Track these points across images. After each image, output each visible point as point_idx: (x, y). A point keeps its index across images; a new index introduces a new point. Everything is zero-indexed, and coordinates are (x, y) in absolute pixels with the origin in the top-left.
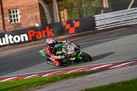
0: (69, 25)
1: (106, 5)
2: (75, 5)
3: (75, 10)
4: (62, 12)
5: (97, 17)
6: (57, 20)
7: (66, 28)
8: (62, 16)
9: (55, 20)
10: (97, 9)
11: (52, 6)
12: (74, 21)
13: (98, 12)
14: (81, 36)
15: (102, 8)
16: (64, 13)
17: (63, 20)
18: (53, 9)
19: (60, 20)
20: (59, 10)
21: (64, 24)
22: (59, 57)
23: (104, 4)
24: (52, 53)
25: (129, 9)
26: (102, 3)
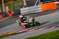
0: (9, 13)
1: (25, 4)
2: (12, 4)
3: (12, 6)
4: (6, 7)
5: (21, 9)
6: (4, 11)
7: (8, 14)
8: (6, 9)
9: (3, 11)
10: (21, 6)
11: (2, 5)
12: (11, 11)
13: (22, 7)
14: (14, 17)
15: (23, 5)
16: (7, 8)
17: (6, 11)
18: (2, 6)
19: (5, 11)
20: (5, 7)
21: (7, 12)
22: (25, 24)
23: (24, 4)
24: (22, 22)
25: (35, 6)
26: (23, 4)
